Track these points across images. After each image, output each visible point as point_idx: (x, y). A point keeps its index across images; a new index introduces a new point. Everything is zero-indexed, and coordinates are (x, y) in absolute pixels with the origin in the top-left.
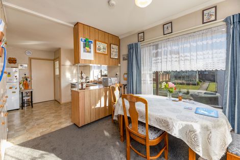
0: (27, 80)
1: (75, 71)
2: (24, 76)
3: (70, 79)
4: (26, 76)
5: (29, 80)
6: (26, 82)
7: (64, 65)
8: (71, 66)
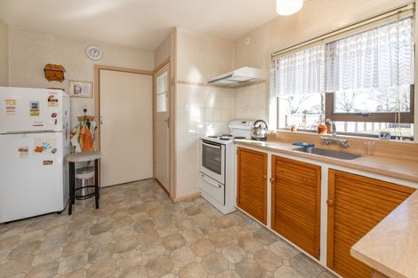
0: (89, 124)
1: (212, 102)
2: (82, 114)
3: (201, 126)
4: (87, 114)
5: (93, 124)
6: (86, 131)
7: (184, 83)
8: (202, 84)
